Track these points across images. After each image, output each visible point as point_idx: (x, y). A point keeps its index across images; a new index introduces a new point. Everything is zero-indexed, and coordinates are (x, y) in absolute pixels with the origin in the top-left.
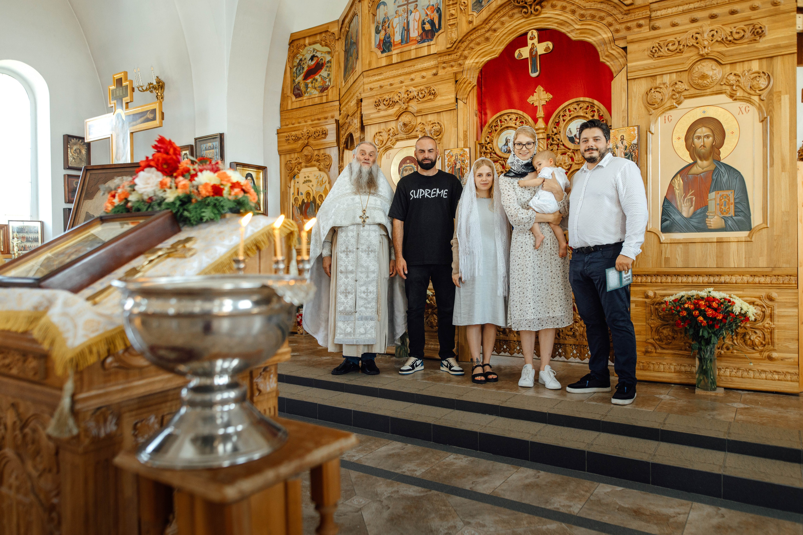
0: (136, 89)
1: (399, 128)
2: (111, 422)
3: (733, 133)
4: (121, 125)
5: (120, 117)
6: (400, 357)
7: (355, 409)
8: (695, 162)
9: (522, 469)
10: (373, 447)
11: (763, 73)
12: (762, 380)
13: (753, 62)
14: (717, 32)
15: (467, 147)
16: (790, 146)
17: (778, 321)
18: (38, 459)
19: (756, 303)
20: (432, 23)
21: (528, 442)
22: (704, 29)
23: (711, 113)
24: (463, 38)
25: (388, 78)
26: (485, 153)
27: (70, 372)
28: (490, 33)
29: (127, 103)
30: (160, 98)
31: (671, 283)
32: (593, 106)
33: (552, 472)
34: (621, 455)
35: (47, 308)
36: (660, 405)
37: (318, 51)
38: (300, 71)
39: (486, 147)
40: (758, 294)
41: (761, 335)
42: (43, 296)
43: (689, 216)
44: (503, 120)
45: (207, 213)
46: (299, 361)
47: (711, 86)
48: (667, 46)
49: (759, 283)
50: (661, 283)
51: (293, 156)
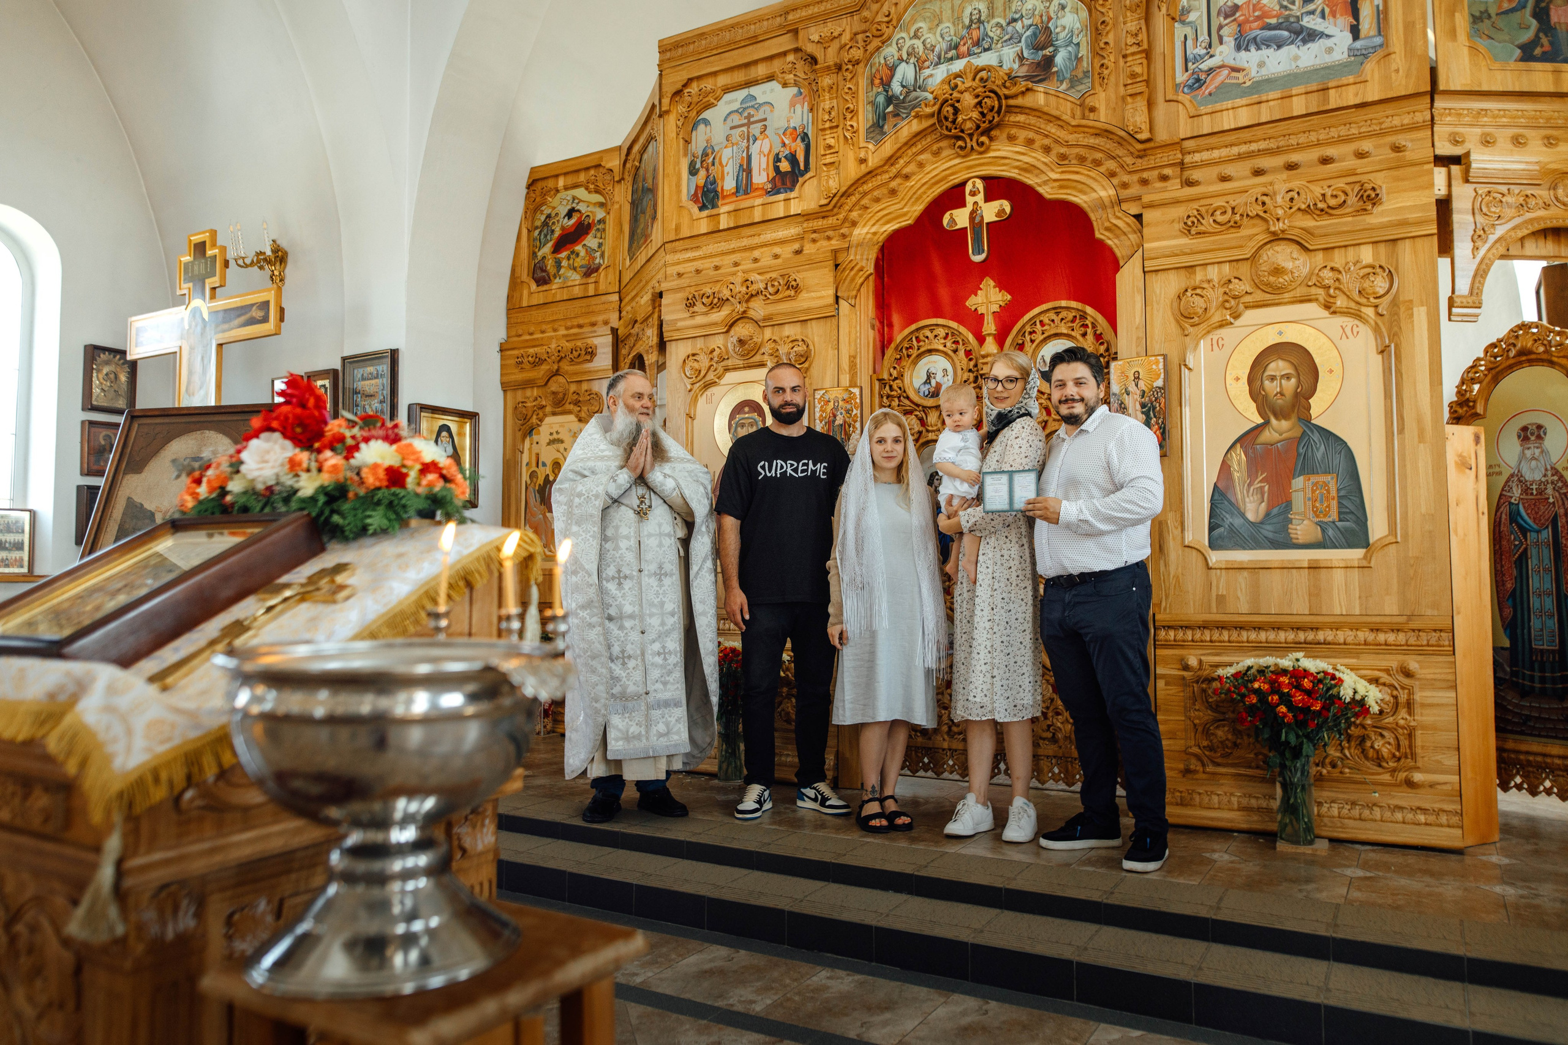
0: (232, 263)
1: (730, 347)
2: (186, 912)
3: (1331, 371)
4: (199, 329)
5: (198, 315)
6: (727, 779)
7: (639, 883)
8: (1267, 423)
9: (956, 997)
10: (673, 956)
11: (1380, 267)
12: (1397, 825)
13: (1362, 247)
14: (1298, 193)
15: (855, 386)
16: (1432, 396)
17: (1422, 715)
18: (39, 984)
19: (1382, 681)
20: (792, 159)
21: (966, 944)
22: (1276, 187)
23: (1293, 334)
24: (849, 188)
25: (711, 256)
26: (888, 396)
27: (117, 818)
28: (898, 181)
29: (214, 289)
30: (278, 280)
31: (1229, 641)
32: (1083, 317)
33: (1011, 1002)
34: (1140, 969)
35: (74, 700)
36: (1211, 873)
37: (580, 201)
38: (546, 236)
39: (891, 387)
40: (1384, 664)
41: (1392, 741)
42: (68, 674)
43: (1258, 520)
44: (922, 337)
45: (376, 519)
46: (533, 787)
47: (1291, 288)
48: (1212, 215)
49: (1386, 644)
50: (1211, 641)
51: (528, 393)
